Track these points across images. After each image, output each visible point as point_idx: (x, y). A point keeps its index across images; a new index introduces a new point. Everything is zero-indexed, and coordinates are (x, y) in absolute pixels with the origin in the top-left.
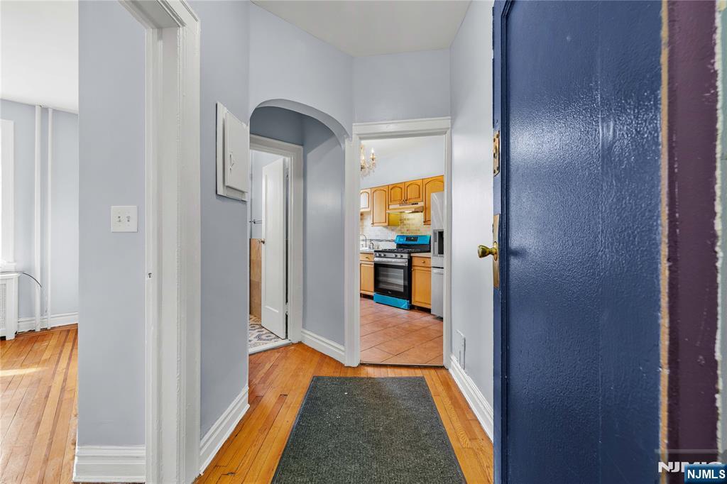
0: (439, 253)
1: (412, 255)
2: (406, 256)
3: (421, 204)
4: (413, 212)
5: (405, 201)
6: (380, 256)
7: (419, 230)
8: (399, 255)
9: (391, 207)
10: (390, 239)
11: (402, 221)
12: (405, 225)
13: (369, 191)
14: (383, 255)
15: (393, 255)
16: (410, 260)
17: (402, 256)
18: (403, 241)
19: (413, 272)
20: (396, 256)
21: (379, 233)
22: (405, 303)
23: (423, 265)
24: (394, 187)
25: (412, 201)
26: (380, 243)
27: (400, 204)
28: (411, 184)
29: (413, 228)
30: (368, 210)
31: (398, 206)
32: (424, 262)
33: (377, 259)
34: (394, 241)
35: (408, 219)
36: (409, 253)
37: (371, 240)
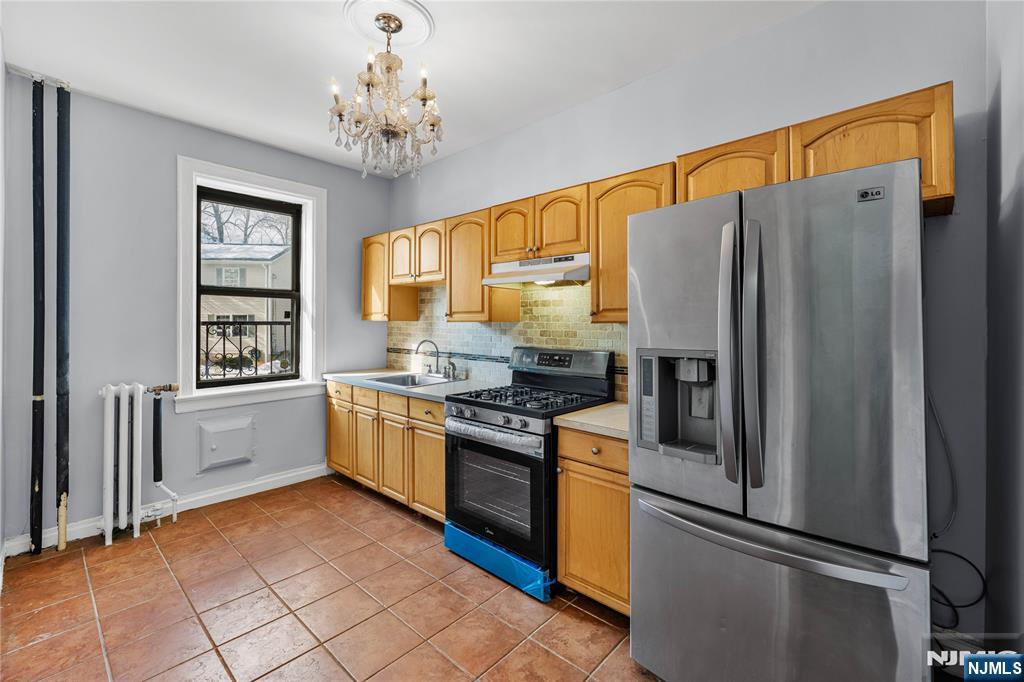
0: (662, 441)
1: (559, 420)
2: (537, 425)
3: (583, 260)
4: (558, 284)
5: (535, 253)
6: (460, 416)
7: (575, 335)
8: (516, 420)
9: (496, 269)
10: (495, 353)
11: (527, 306)
12: (537, 318)
13: (438, 226)
14: (468, 414)
15: (499, 417)
16: (552, 438)
17: (525, 425)
18: (530, 364)
19: (562, 479)
20: (508, 421)
21: (469, 338)
22: (538, 579)
23: (594, 459)
24: (504, 211)
25: (556, 251)
26: (471, 364)
27: (523, 261)
28: (552, 200)
29: (557, 327)
30: (439, 277)
31: (515, 266)
32: (599, 452)
33: (453, 425)
34: (506, 360)
35: (545, 304)
36: (549, 416)
37: (451, 355)
